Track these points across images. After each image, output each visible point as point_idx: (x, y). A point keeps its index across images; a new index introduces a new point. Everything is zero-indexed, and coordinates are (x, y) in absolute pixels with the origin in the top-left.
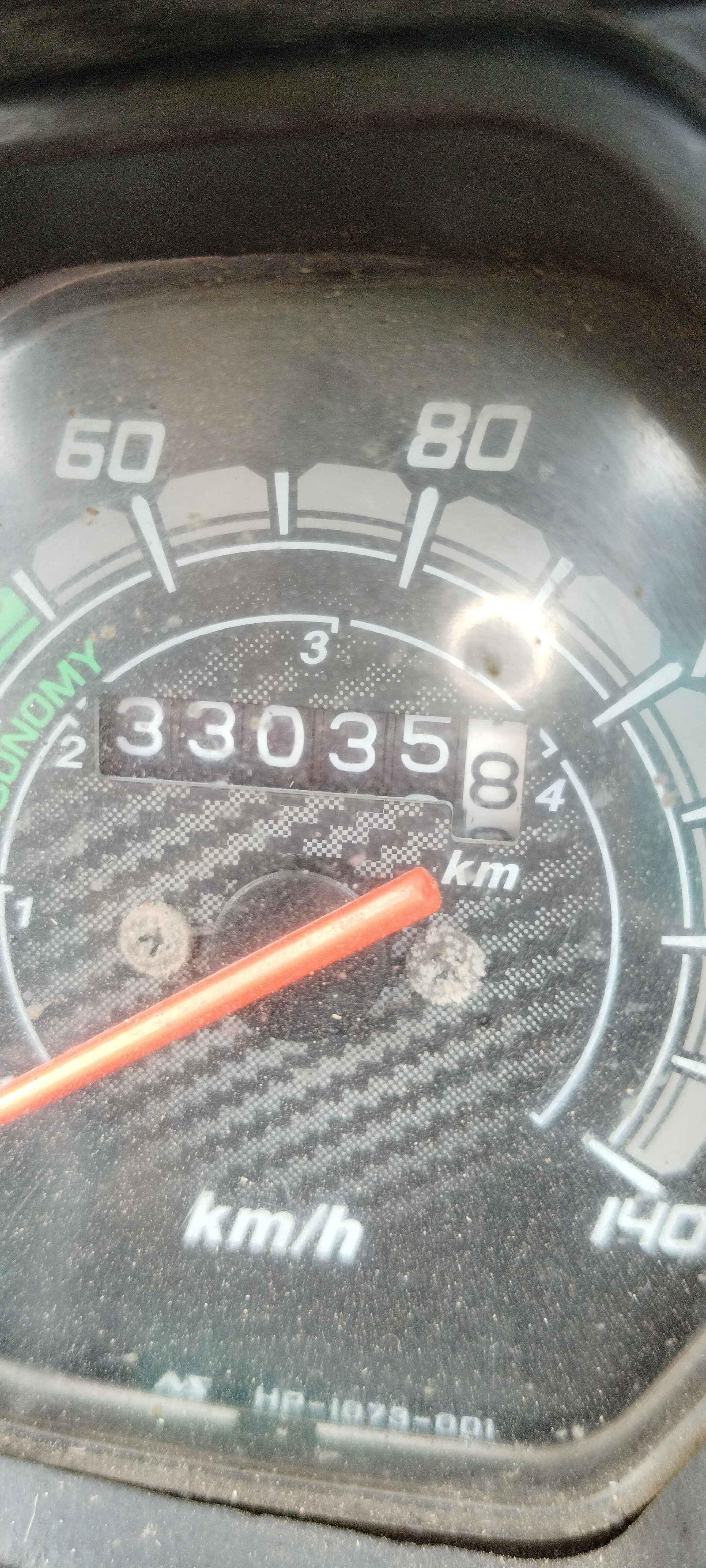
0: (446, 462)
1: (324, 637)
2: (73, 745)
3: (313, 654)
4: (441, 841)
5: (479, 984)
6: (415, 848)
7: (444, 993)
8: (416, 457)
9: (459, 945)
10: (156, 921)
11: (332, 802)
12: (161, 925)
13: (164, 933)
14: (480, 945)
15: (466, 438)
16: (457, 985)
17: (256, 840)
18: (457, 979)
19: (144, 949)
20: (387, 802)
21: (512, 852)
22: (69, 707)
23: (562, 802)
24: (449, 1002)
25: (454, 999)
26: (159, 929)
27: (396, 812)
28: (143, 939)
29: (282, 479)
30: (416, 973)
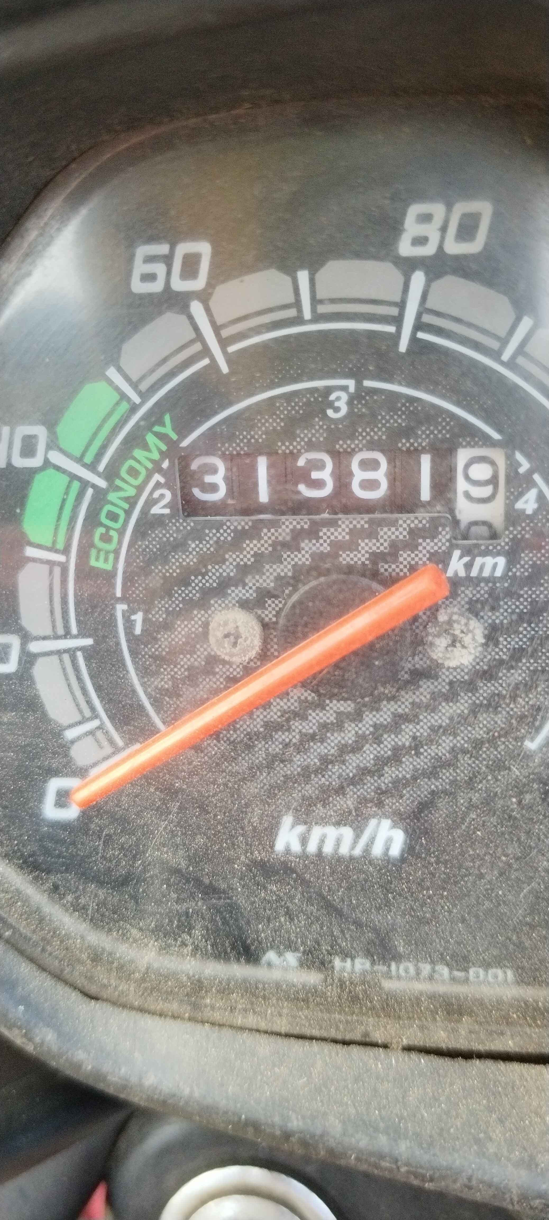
0: (429, 250)
1: (344, 396)
2: (162, 496)
3: (337, 410)
4: (443, 544)
5: (480, 649)
6: (424, 552)
7: (454, 658)
8: (405, 248)
9: (463, 621)
10: (235, 621)
11: (359, 522)
12: (239, 624)
13: (242, 630)
14: (479, 620)
15: (444, 229)
16: (464, 651)
17: (303, 556)
18: (464, 647)
19: (227, 643)
20: (401, 519)
21: (499, 548)
22: (157, 468)
23: (535, 506)
24: (459, 664)
25: (463, 662)
26: (237, 627)
27: (409, 525)
28: (227, 636)
29: (303, 276)
30: (432, 644)
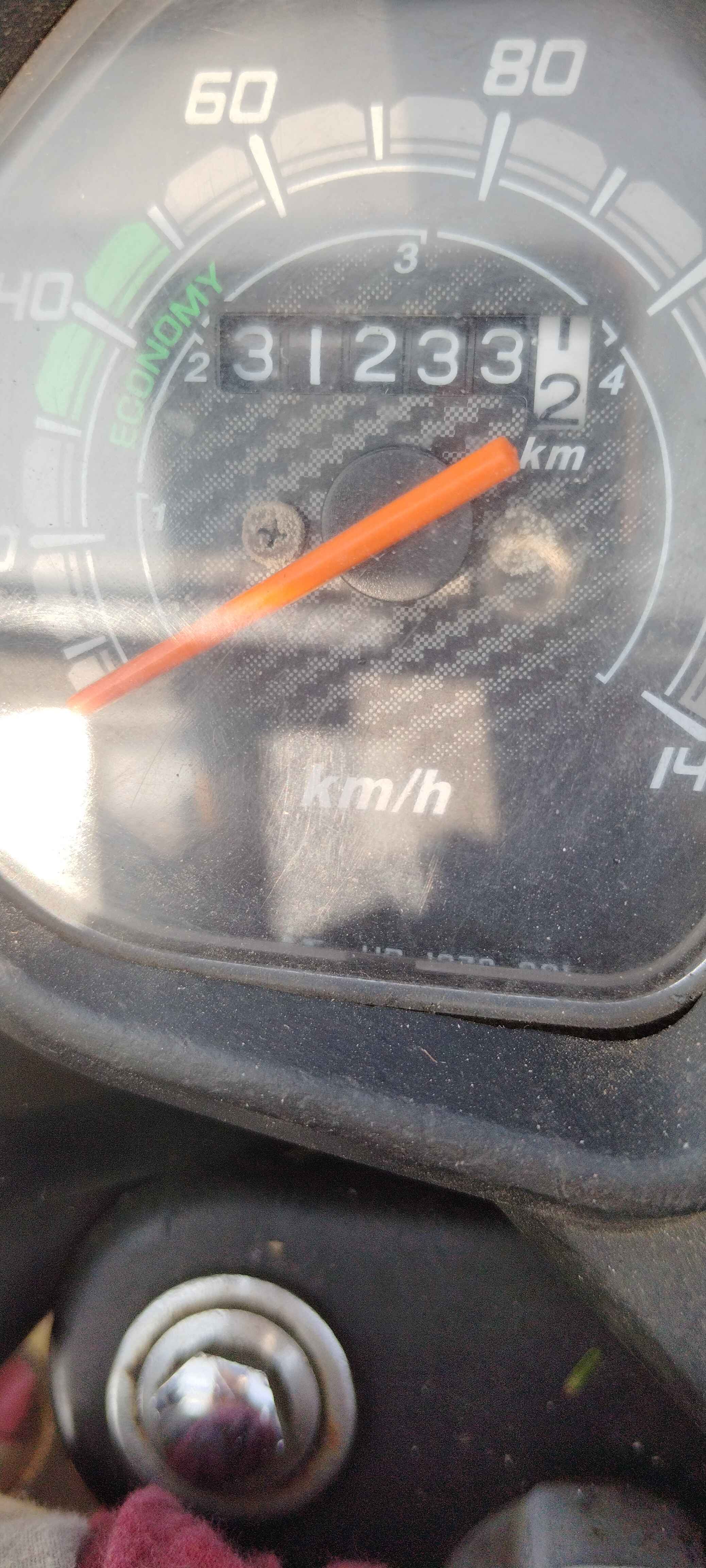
0: (516, 89)
1: (415, 248)
2: (199, 361)
3: (405, 264)
4: (517, 429)
8: (491, 87)
9: (534, 518)
10: (273, 514)
11: (422, 402)
12: (278, 516)
13: (280, 525)
14: (551, 522)
15: (532, 69)
17: (357, 439)
19: (261, 540)
20: (471, 397)
21: (578, 436)
22: (196, 326)
23: (621, 386)
24: (526, 571)
26: (276, 521)
27: (479, 405)
28: (263, 531)
29: (377, 111)
30: (497, 548)
